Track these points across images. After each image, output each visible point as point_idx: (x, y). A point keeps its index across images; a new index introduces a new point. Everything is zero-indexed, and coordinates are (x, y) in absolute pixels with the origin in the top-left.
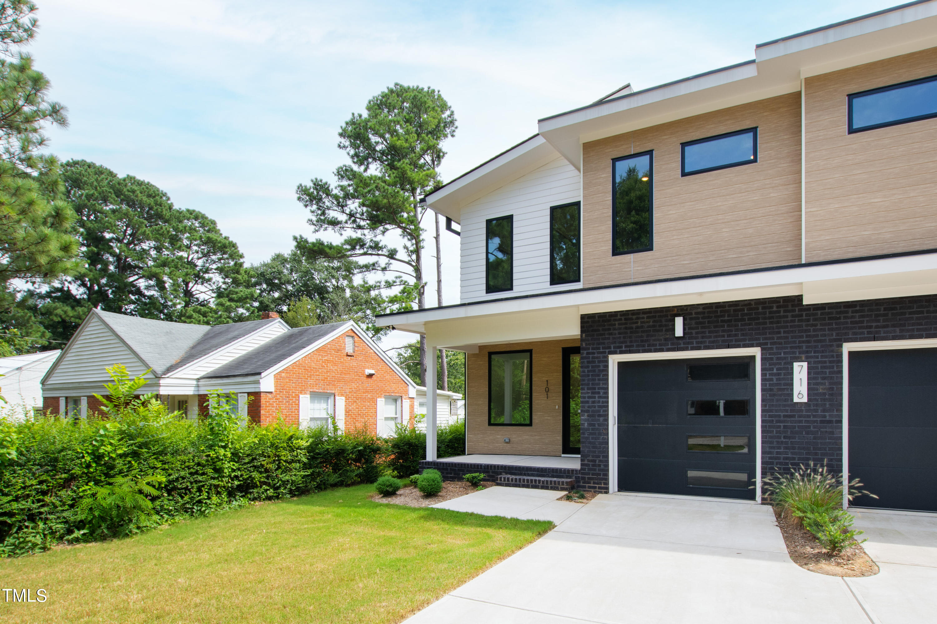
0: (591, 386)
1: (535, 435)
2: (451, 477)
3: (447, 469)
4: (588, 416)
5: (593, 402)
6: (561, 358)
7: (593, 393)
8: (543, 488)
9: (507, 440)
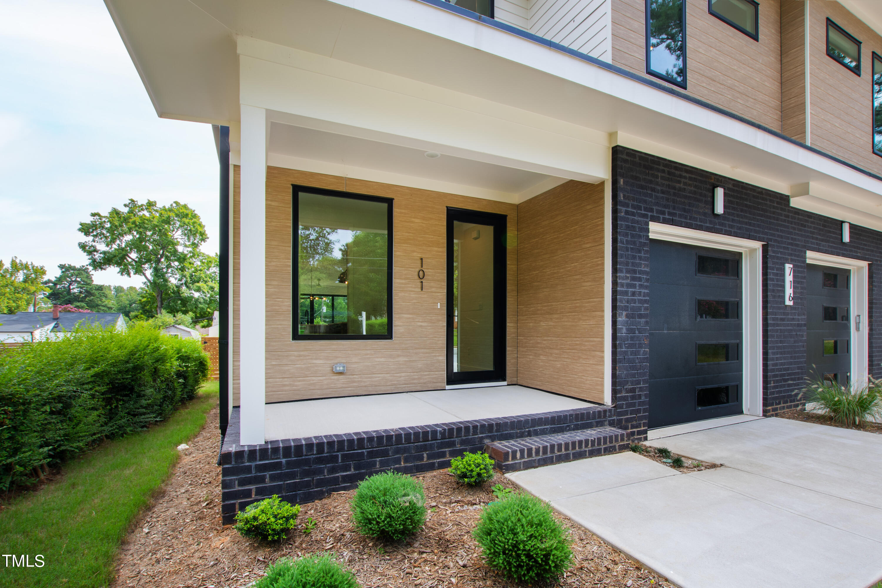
0: (630, 267)
1: (399, 356)
2: (345, 479)
3: (334, 459)
4: (627, 316)
5: (634, 294)
6: (445, 224)
7: (633, 279)
8: (595, 453)
9: (340, 369)
